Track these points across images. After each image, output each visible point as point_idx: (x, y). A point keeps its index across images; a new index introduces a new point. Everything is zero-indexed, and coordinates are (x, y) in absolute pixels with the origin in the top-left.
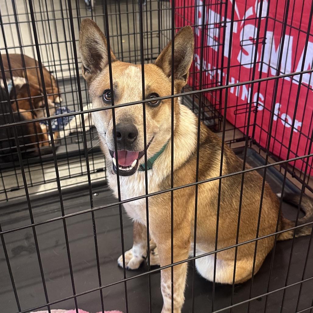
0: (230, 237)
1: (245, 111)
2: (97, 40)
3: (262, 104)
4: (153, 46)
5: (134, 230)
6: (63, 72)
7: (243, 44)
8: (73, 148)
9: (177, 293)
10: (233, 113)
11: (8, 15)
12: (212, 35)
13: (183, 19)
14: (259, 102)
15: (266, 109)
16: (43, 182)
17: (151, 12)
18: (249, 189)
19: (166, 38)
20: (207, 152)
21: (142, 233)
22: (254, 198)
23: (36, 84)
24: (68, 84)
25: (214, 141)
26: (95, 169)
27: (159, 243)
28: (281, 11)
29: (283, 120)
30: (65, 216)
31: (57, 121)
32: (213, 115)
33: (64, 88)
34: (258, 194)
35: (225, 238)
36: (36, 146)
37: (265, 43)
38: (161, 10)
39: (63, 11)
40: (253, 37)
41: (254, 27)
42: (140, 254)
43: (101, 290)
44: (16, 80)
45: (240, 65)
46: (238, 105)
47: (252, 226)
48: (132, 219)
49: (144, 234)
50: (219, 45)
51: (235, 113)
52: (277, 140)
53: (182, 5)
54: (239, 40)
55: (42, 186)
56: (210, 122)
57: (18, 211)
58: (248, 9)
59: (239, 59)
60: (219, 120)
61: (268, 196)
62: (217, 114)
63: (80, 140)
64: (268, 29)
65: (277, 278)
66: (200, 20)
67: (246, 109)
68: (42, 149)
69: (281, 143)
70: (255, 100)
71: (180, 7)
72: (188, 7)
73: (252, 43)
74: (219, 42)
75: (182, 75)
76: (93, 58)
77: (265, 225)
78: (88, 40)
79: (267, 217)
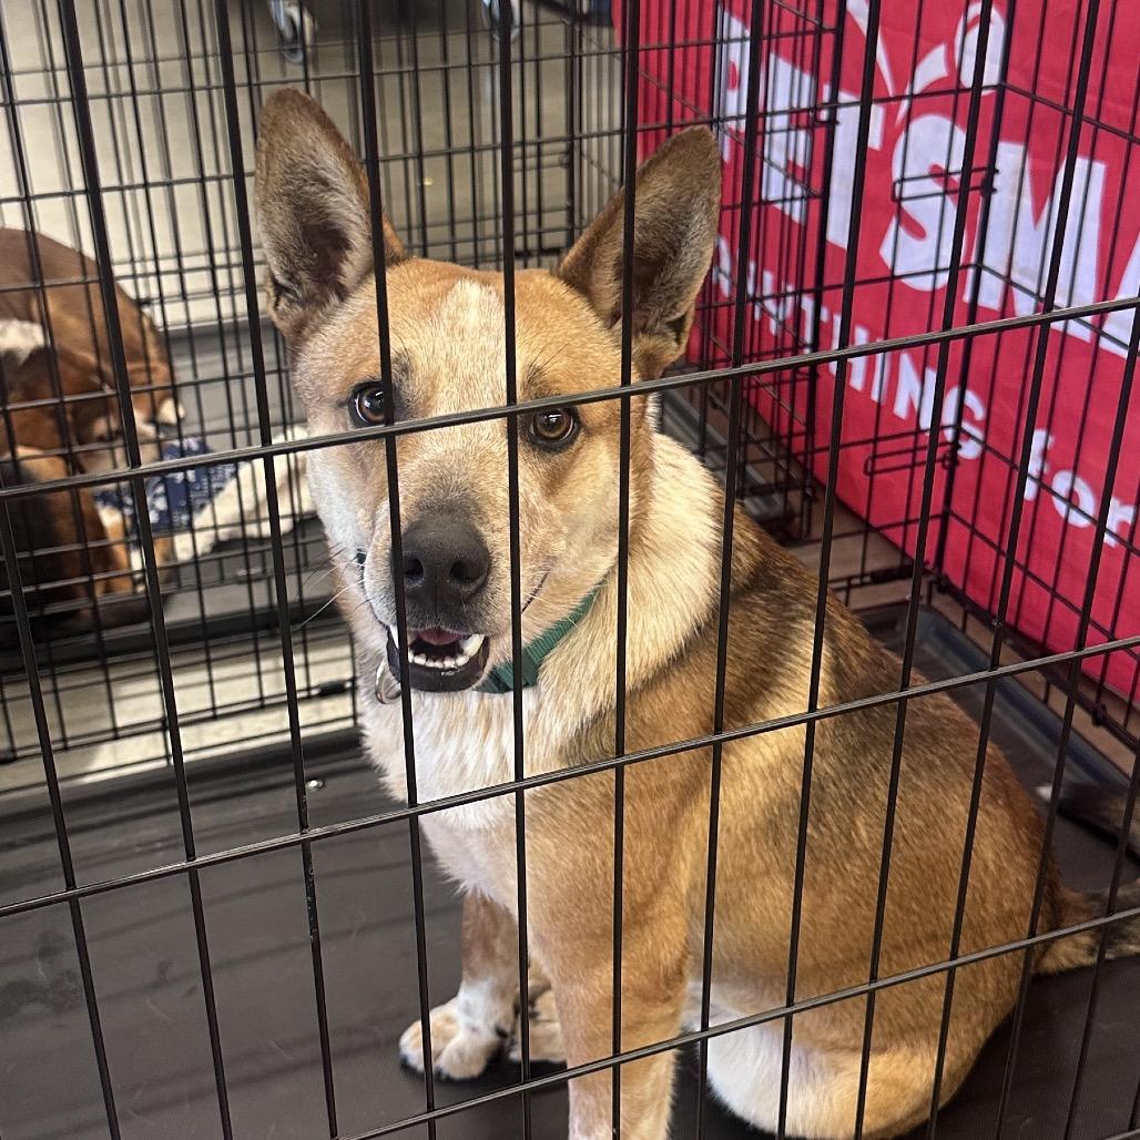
1: (907, 459)
3: (978, 434)
4: (546, 204)
5: (465, 924)
6: (191, 304)
7: (906, 194)
8: (226, 600)
10: (862, 467)
12: (778, 157)
13: (664, 95)
14: (966, 426)
15: (995, 452)
16: (111, 735)
17: (537, 61)
18: (924, 773)
19: (595, 170)
20: (756, 623)
22: (944, 813)
23: (84, 348)
24: (209, 351)
25: (787, 581)
26: (313, 683)
27: (564, 981)
28: (1057, 59)
29: (1060, 497)
31: (166, 494)
32: (781, 476)
33: (194, 367)
36: (81, 591)
37: (993, 190)
38: (580, 57)
39: (194, 61)
40: (944, 166)
41: (947, 123)
42: (486, 1021)
44: (3, 332)
45: (892, 278)
46: (881, 434)
47: (934, 921)
48: (457, 882)
49: (504, 940)
50: (807, 198)
51: (869, 470)
52: (1034, 577)
53: (660, 39)
54: (890, 176)
55: (106, 747)
56: (769, 503)
58: (924, 56)
59: (886, 252)
60: (805, 496)
62: (795, 473)
63: (253, 571)
64: (1003, 131)
65: (1028, 1121)
66: (732, 97)
67: (911, 455)
68: (106, 605)
69: (1053, 591)
70: (949, 417)
71: (654, 43)
72: (685, 47)
73: (940, 189)
74: (807, 186)
75: (668, 319)
76: (310, 244)
77: (983, 919)
78: (292, 173)
79: (993, 886)
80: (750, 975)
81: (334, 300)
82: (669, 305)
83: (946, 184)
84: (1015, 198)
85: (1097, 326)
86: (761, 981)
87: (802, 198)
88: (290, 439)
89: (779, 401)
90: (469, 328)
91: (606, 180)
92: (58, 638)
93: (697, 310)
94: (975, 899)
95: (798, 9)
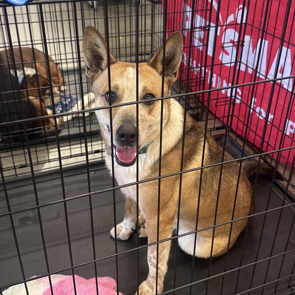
0: (210, 216)
1: (224, 103)
2: (99, 44)
3: (240, 98)
4: (147, 44)
5: (126, 205)
6: (68, 64)
7: (224, 46)
8: (74, 131)
9: (161, 263)
10: (214, 105)
11: (22, 14)
12: (197, 36)
13: (173, 22)
14: (237, 96)
15: (243, 102)
16: (48, 161)
17: (145, 16)
18: (228, 173)
19: (157, 37)
20: (192, 139)
21: (132, 208)
22: (232, 183)
23: (45, 74)
26: (93, 150)
29: (258, 113)
30: (66, 199)
31: (62, 107)
32: (197, 106)
33: (68, 78)
34: (235, 178)
35: (205, 216)
37: (244, 46)
38: (154, 15)
39: (70, 12)
40: (233, 40)
41: (234, 31)
42: (129, 227)
43: (95, 262)
44: (27, 71)
45: (222, 64)
46: (218, 98)
47: (229, 207)
48: (125, 195)
49: (134, 209)
50: (203, 46)
51: (216, 105)
52: (251, 130)
53: (172, 11)
54: (222, 42)
55: (47, 164)
56: (194, 111)
57: (26, 185)
58: (229, 16)
59: (220, 58)
60: (202, 110)
61: (244, 181)
62: (200, 105)
63: (80, 125)
64: (246, 34)
65: (248, 252)
66: (187, 23)
67: (225, 102)
68: (47, 132)
69: (255, 133)
70: (234, 94)
71: (170, 12)
72: (177, 13)
73: (232, 45)
74: (203, 43)
75: (173, 72)
76: (95, 59)
77: (240, 207)
78: (91, 44)
79: (242, 200)
80: (188, 217)
81: (100, 71)
82: (173, 69)
83: (233, 44)
84: (248, 47)
85: (266, 76)
86: (191, 219)
87: (202, 46)
88: (90, 108)
89: (196, 89)
90: (131, 78)
91: (160, 39)
92: (37, 139)
93: (179, 70)
94: (238, 202)
95: (202, 5)
